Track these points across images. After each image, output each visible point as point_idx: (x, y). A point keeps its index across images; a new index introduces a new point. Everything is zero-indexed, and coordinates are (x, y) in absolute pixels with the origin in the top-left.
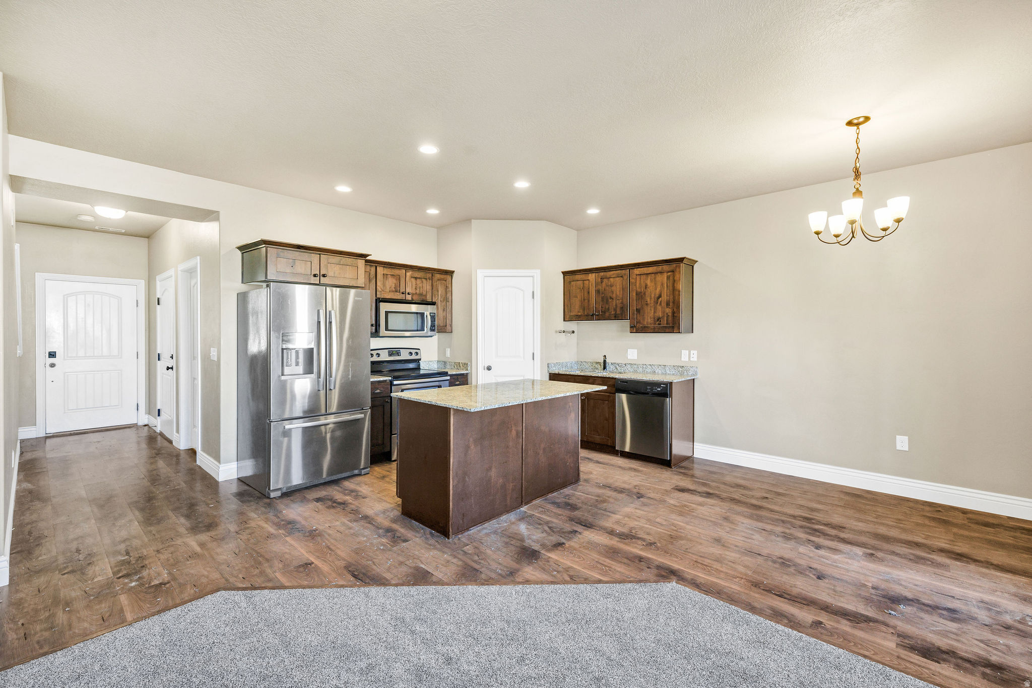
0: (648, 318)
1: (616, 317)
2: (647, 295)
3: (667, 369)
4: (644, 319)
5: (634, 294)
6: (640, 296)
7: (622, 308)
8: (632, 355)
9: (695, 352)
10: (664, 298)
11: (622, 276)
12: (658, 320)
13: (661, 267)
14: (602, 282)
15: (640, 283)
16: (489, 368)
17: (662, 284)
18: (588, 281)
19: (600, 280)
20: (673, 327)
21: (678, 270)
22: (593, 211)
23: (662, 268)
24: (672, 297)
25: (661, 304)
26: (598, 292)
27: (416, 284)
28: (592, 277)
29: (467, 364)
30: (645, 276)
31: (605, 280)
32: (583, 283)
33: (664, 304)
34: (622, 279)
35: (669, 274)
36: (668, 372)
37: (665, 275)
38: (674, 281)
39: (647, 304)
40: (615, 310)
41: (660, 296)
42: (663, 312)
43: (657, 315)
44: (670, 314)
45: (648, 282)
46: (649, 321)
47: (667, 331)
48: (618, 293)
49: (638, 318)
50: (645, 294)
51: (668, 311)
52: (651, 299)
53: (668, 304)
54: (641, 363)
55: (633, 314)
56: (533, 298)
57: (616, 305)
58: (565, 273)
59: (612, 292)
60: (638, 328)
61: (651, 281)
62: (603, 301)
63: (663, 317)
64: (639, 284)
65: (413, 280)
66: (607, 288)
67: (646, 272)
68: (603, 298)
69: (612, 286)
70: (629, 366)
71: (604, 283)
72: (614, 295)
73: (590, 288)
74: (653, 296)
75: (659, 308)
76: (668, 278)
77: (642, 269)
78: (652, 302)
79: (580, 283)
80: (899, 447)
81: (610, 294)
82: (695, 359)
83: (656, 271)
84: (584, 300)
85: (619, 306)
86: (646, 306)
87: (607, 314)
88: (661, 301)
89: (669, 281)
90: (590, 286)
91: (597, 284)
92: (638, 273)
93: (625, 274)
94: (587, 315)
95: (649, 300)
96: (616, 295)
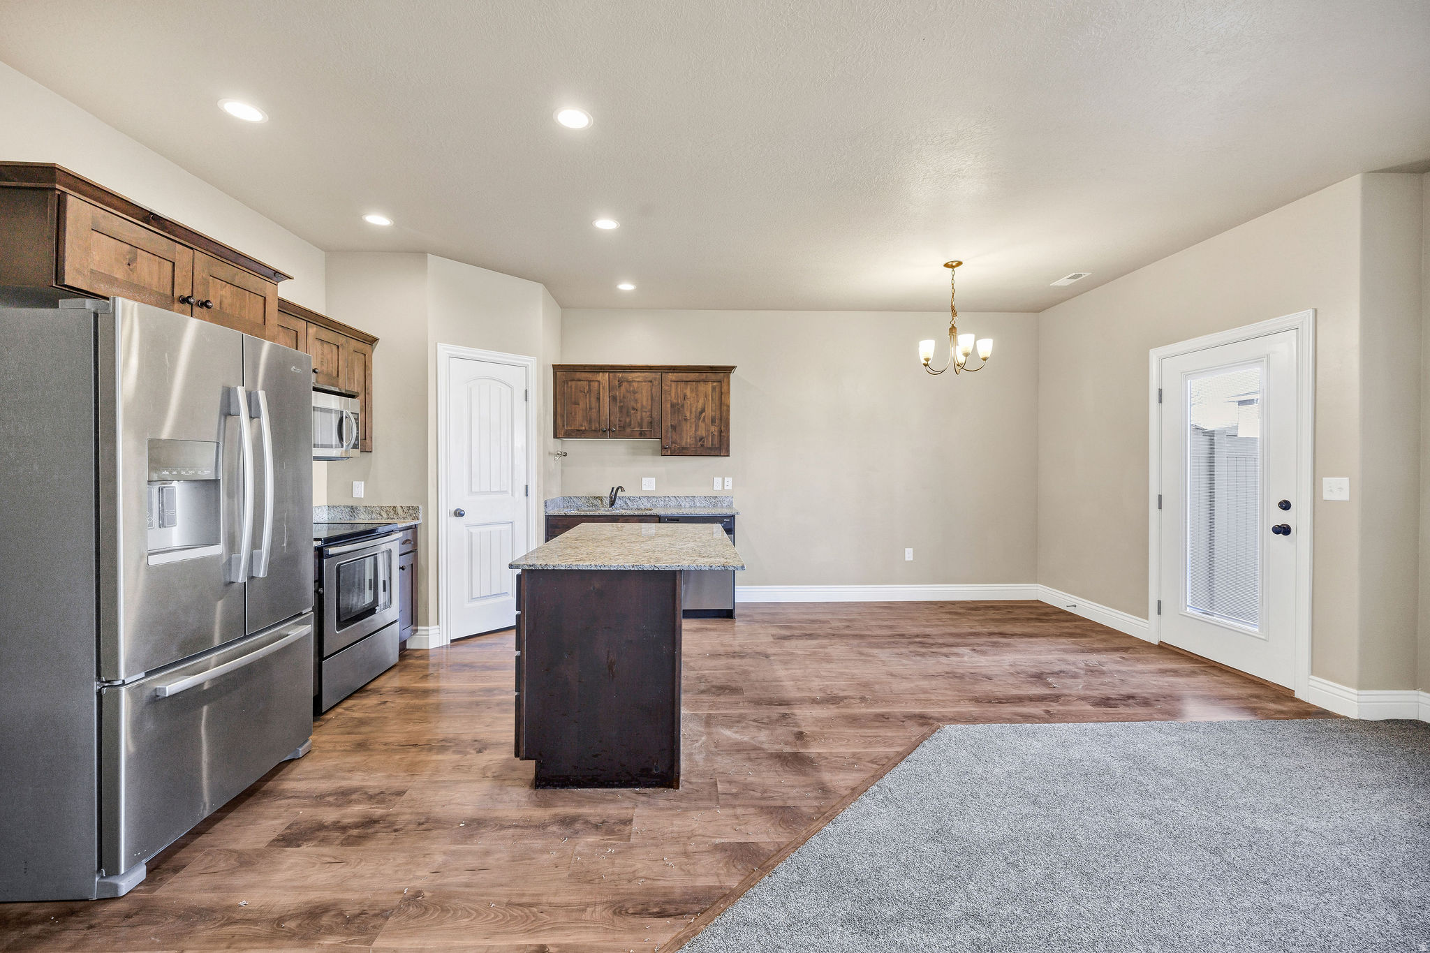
0: (687, 439)
1: (642, 435)
2: (685, 409)
3: (697, 500)
4: (681, 439)
5: (669, 406)
6: (677, 408)
7: (651, 423)
8: (649, 485)
9: (730, 479)
10: (709, 412)
11: (651, 381)
12: (701, 440)
13: (704, 374)
14: (620, 386)
15: (676, 392)
16: (459, 514)
17: (706, 396)
18: (597, 383)
19: (617, 383)
20: (720, 449)
21: (726, 380)
22: (626, 287)
23: (706, 377)
24: (718, 412)
25: (704, 420)
26: (613, 399)
27: (323, 354)
28: (603, 378)
29: (416, 509)
30: (683, 384)
31: (625, 384)
32: (589, 385)
33: (708, 421)
34: (650, 384)
35: (715, 384)
36: (698, 504)
37: (710, 385)
38: (722, 393)
39: (686, 420)
40: (640, 425)
41: (703, 410)
42: (707, 430)
43: (699, 433)
44: (716, 433)
45: (688, 393)
46: (689, 441)
47: (713, 453)
48: (644, 403)
49: (674, 436)
50: (683, 406)
51: (714, 429)
52: (691, 413)
53: (713, 421)
54: (662, 494)
55: (667, 432)
56: (526, 400)
57: (642, 418)
58: (557, 368)
59: (636, 401)
60: (672, 449)
61: (692, 390)
62: (621, 412)
63: (707, 436)
64: (674, 392)
65: (318, 344)
66: (628, 395)
67: (685, 379)
68: (621, 408)
69: (635, 392)
70: (645, 500)
71: (623, 388)
72: (639, 405)
73: (601, 393)
74: (694, 410)
75: (701, 424)
76: (713, 388)
77: (680, 374)
78: (693, 416)
79: (585, 384)
80: (907, 559)
81: (633, 404)
82: (730, 488)
83: (697, 379)
84: (591, 409)
85: (646, 420)
86: (684, 422)
87: (628, 430)
88: (704, 417)
89: (714, 394)
90: (601, 390)
91: (611, 389)
92: (674, 379)
93: (655, 379)
94: (595, 430)
95: (688, 414)
96: (642, 406)
